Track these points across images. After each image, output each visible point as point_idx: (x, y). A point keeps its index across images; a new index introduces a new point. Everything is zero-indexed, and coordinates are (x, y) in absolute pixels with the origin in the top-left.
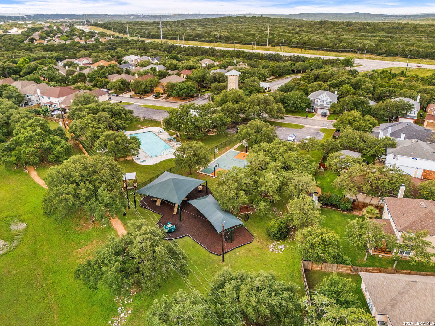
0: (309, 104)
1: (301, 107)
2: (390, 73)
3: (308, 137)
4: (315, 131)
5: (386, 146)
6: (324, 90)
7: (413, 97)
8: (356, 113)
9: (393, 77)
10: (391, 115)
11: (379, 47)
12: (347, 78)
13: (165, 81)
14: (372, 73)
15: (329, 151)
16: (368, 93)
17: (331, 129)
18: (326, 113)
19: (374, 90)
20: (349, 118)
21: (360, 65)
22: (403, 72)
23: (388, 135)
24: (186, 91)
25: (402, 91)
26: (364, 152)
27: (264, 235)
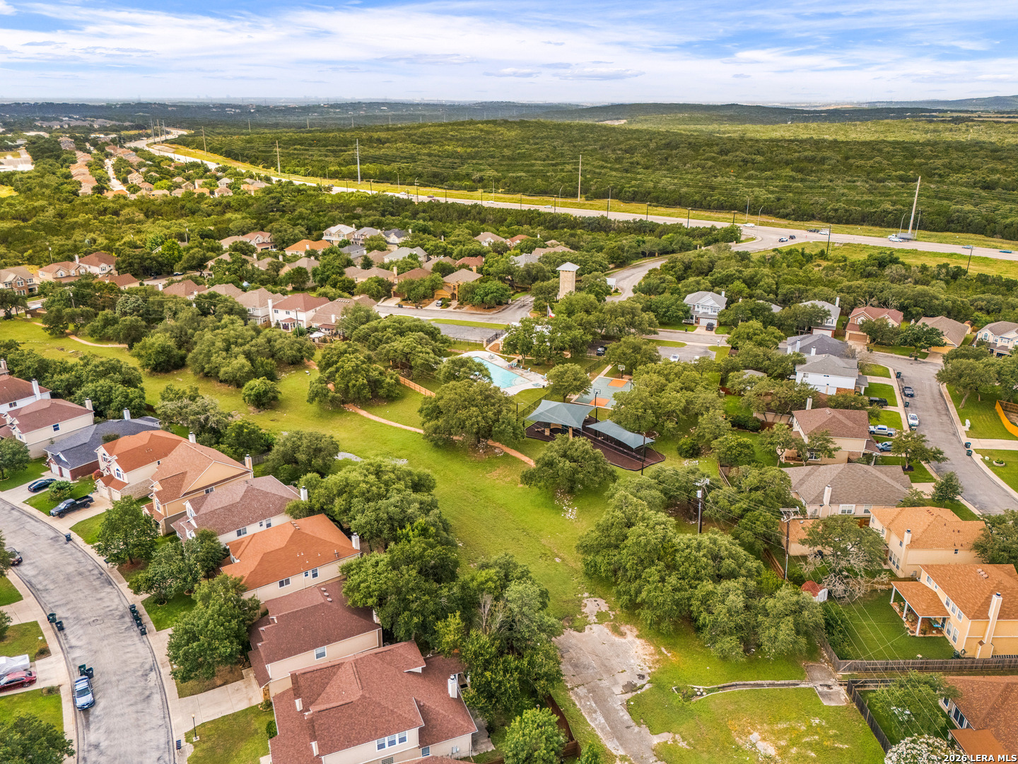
0: (687, 312)
1: (677, 316)
2: (803, 254)
3: (697, 357)
4: (702, 350)
5: (794, 363)
6: (706, 290)
7: (831, 299)
8: (756, 324)
9: (807, 261)
10: (801, 325)
11: (782, 202)
12: (736, 271)
13: (452, 279)
14: (773, 253)
15: (728, 371)
16: (769, 293)
17: (723, 347)
18: (712, 325)
19: (777, 288)
20: (747, 331)
21: (753, 239)
22: (822, 252)
23: (797, 350)
24: (496, 297)
25: (816, 290)
26: (770, 371)
27: (675, 453)
